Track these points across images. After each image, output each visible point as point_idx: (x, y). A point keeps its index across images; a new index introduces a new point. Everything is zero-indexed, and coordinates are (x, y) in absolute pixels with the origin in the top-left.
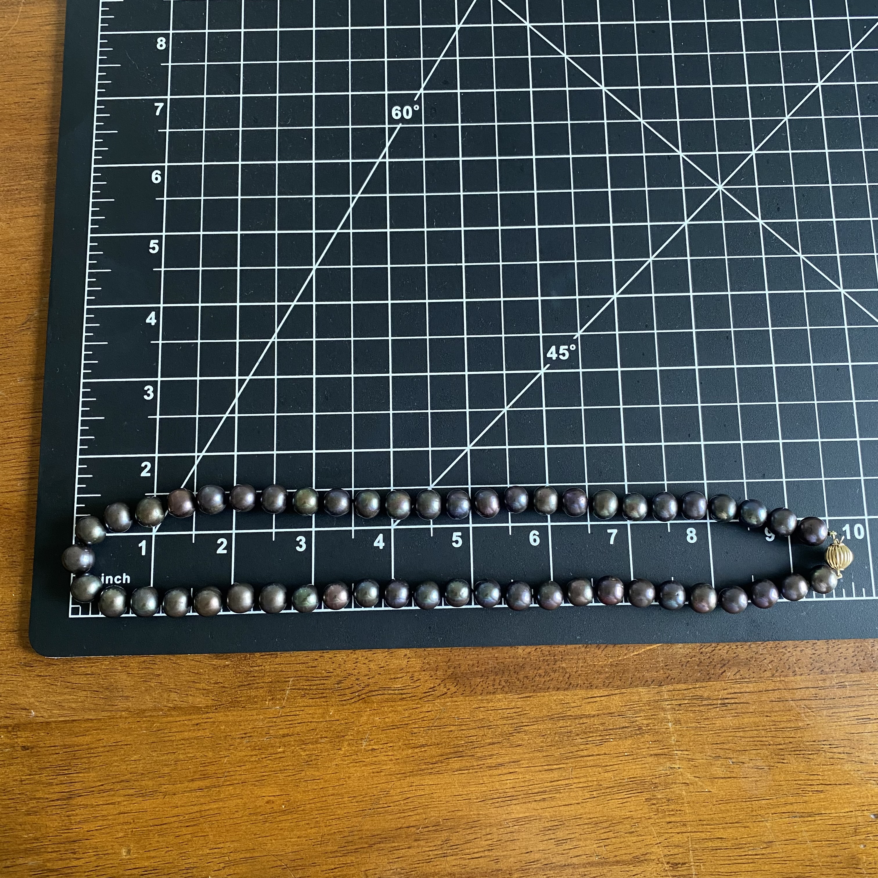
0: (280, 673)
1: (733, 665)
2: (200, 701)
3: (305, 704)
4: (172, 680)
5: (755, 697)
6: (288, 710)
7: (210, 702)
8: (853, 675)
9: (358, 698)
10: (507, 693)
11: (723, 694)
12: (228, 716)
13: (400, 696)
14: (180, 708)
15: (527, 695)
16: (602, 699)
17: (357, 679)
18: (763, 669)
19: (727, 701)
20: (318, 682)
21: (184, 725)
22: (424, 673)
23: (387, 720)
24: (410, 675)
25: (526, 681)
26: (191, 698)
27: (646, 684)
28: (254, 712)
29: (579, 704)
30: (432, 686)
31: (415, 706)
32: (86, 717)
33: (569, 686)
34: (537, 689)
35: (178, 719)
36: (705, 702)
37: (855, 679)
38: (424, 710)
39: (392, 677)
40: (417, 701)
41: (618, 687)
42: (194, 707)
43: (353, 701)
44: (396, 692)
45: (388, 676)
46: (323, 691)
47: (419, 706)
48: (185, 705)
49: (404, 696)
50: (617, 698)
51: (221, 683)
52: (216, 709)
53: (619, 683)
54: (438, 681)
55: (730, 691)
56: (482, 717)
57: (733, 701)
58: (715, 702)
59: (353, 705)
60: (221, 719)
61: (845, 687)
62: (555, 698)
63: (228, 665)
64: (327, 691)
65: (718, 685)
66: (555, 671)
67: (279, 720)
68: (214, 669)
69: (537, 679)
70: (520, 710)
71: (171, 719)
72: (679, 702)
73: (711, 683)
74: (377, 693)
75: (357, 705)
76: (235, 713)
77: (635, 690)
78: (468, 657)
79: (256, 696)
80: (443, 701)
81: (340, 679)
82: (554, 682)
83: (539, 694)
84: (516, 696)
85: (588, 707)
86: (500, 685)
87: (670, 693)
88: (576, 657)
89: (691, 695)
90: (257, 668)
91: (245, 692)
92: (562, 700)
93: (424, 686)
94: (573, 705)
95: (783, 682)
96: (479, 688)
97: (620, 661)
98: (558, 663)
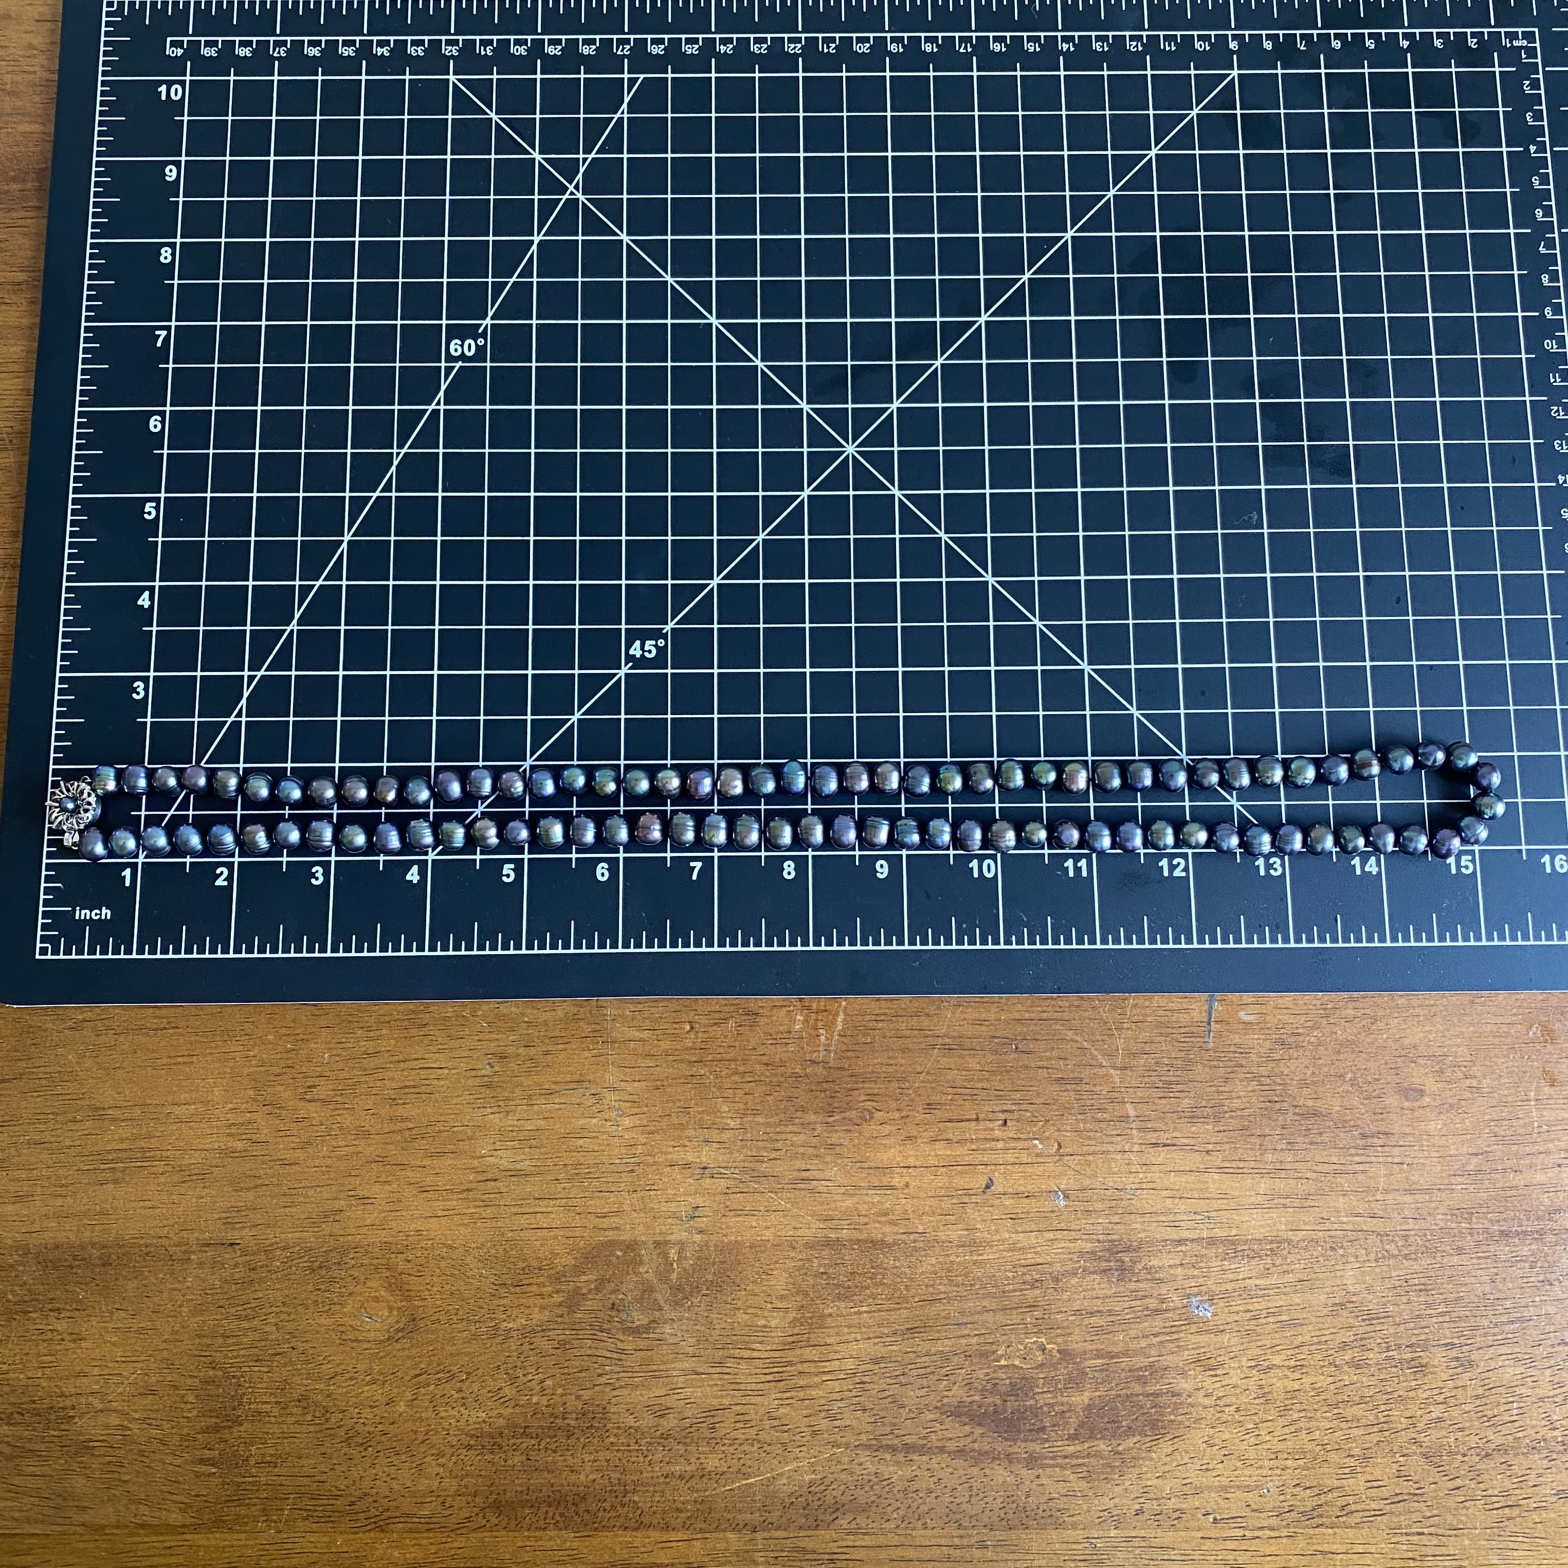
0: (279, 1488)
1: (850, 1511)
2: (176, 1518)
3: (307, 1530)
4: (143, 1489)
5: (872, 1553)
6: (285, 1536)
7: (189, 1521)
8: (998, 1533)
9: (374, 1526)
10: (561, 1530)
11: (833, 1547)
12: (208, 1539)
13: (427, 1526)
14: (150, 1526)
15: (586, 1534)
16: (680, 1544)
17: (375, 1501)
18: (886, 1518)
19: (835, 1556)
20: (326, 1502)
21: (154, 1547)
22: (459, 1498)
23: (408, 1556)
24: (441, 1499)
25: (587, 1517)
26: (164, 1512)
27: (736, 1528)
28: (243, 1536)
29: (650, 1549)
30: (468, 1515)
31: (444, 1540)
32: (31, 1531)
33: (640, 1526)
34: (601, 1527)
35: (146, 1539)
36: (807, 1557)
37: (1001, 1538)
38: (456, 1545)
39: (419, 1500)
40: (446, 1534)
41: (701, 1531)
42: (168, 1525)
43: (368, 1528)
44: (423, 1520)
45: (415, 1500)
46: (331, 1514)
47: (449, 1540)
48: (156, 1522)
49: (432, 1526)
50: (697, 1544)
51: (204, 1496)
52: (195, 1529)
53: (704, 1526)
54: (477, 1510)
55: (841, 1543)
56: (527, 1559)
57: (843, 1557)
58: (820, 1557)
59: (367, 1534)
60: (201, 1542)
61: (986, 1547)
62: (621, 1539)
63: (214, 1473)
64: (336, 1514)
65: (828, 1535)
66: (623, 1506)
67: (273, 1547)
68: (197, 1476)
69: (600, 1514)
70: (575, 1552)
71: (139, 1539)
72: (776, 1554)
73: (818, 1532)
74: (398, 1520)
75: (372, 1534)
76: (218, 1536)
77: (721, 1535)
78: (516, 1481)
79: (246, 1516)
80: (480, 1535)
81: (353, 1499)
82: (622, 1520)
83: (601, 1534)
84: (573, 1535)
85: (662, 1553)
86: (553, 1518)
87: (765, 1542)
88: (651, 1489)
89: (792, 1545)
90: (250, 1479)
91: (233, 1509)
92: (629, 1542)
93: (458, 1514)
94: (643, 1550)
95: (909, 1537)
96: (527, 1521)
97: (707, 1496)
98: (628, 1495)
